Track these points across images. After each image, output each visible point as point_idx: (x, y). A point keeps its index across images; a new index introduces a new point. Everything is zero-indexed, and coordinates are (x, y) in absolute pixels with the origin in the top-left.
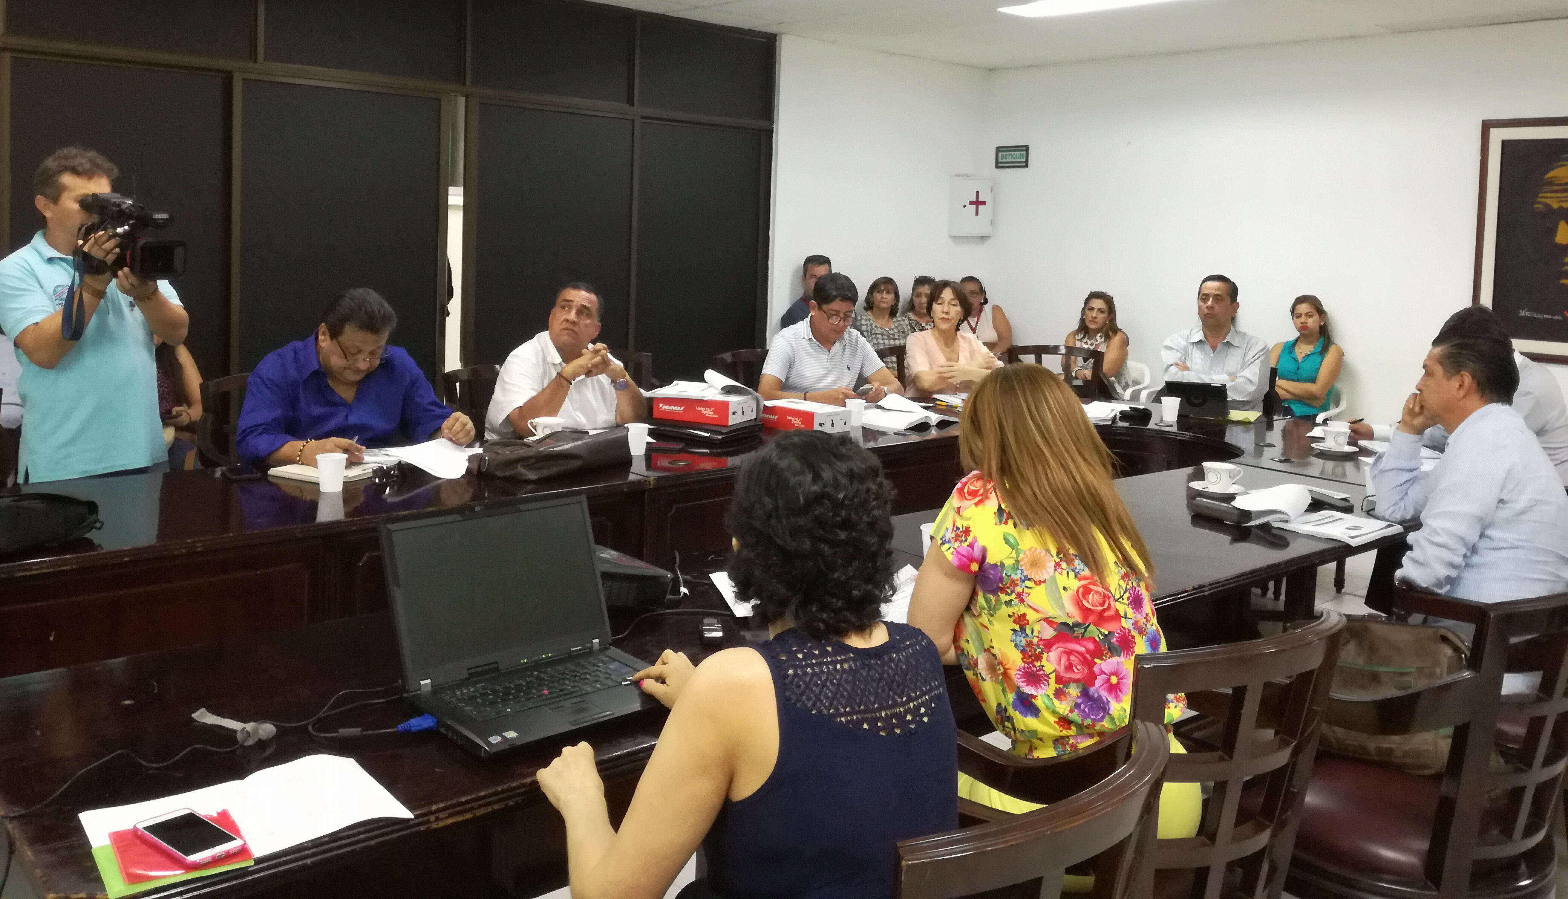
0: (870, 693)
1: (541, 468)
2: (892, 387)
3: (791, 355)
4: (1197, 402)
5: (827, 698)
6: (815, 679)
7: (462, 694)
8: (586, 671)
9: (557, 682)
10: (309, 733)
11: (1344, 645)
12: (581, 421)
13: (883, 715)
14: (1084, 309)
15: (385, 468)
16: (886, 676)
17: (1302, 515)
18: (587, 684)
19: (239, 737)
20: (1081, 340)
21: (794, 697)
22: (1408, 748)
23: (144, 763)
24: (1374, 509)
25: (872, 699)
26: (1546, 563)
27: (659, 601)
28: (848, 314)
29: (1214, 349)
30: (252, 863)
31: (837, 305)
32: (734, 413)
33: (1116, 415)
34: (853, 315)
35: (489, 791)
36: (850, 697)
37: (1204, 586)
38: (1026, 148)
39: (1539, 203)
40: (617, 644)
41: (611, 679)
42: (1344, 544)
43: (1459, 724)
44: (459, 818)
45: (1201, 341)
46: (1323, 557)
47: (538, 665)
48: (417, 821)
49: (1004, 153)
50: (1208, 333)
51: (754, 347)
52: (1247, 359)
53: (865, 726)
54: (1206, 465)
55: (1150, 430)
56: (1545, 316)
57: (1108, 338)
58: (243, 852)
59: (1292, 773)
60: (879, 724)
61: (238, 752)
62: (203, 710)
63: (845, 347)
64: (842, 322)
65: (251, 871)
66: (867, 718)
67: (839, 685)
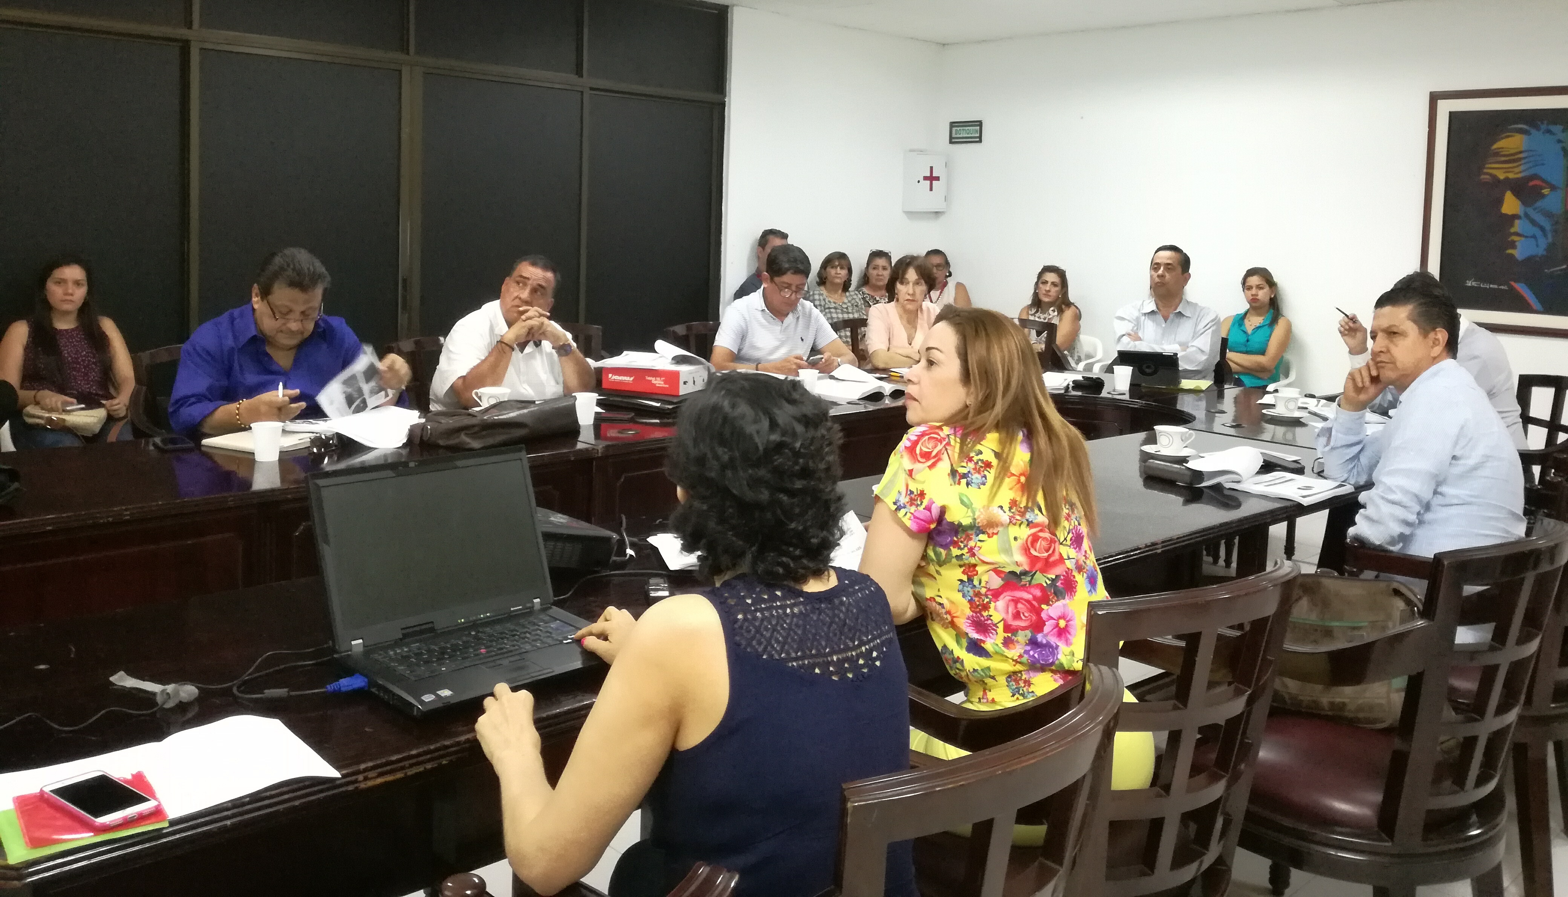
0: (821, 637)
1: (483, 437)
2: (845, 358)
3: (744, 327)
4: (1148, 371)
5: (778, 641)
6: (765, 623)
7: (396, 654)
8: (526, 630)
9: (496, 641)
10: (233, 695)
11: (1297, 600)
12: (527, 392)
13: (835, 659)
14: (1037, 283)
15: (323, 437)
16: (837, 620)
17: (1253, 476)
18: (527, 642)
19: (159, 699)
20: (1034, 315)
21: (744, 643)
22: (1360, 701)
23: (56, 726)
24: (1323, 471)
25: (823, 643)
26: (1496, 519)
27: (604, 563)
28: (801, 287)
29: (1166, 319)
30: (166, 824)
31: (788, 278)
32: (685, 383)
33: (1069, 384)
34: (806, 288)
35: (421, 750)
36: (801, 640)
37: (1157, 544)
38: (980, 124)
39: (1487, 174)
40: (560, 604)
41: (552, 637)
42: (1295, 503)
43: (1414, 673)
44: (389, 778)
45: (1153, 312)
46: (1274, 516)
47: (475, 625)
48: (344, 780)
49: (958, 129)
50: (1160, 303)
51: (707, 320)
52: (1198, 330)
53: (817, 671)
54: (1158, 428)
55: (1102, 398)
56: (1491, 286)
57: (1061, 311)
58: (157, 813)
59: (1247, 723)
60: (831, 669)
61: (158, 716)
62: (122, 673)
63: (798, 318)
64: (794, 295)
65: (167, 833)
66: (819, 663)
67: (790, 629)
